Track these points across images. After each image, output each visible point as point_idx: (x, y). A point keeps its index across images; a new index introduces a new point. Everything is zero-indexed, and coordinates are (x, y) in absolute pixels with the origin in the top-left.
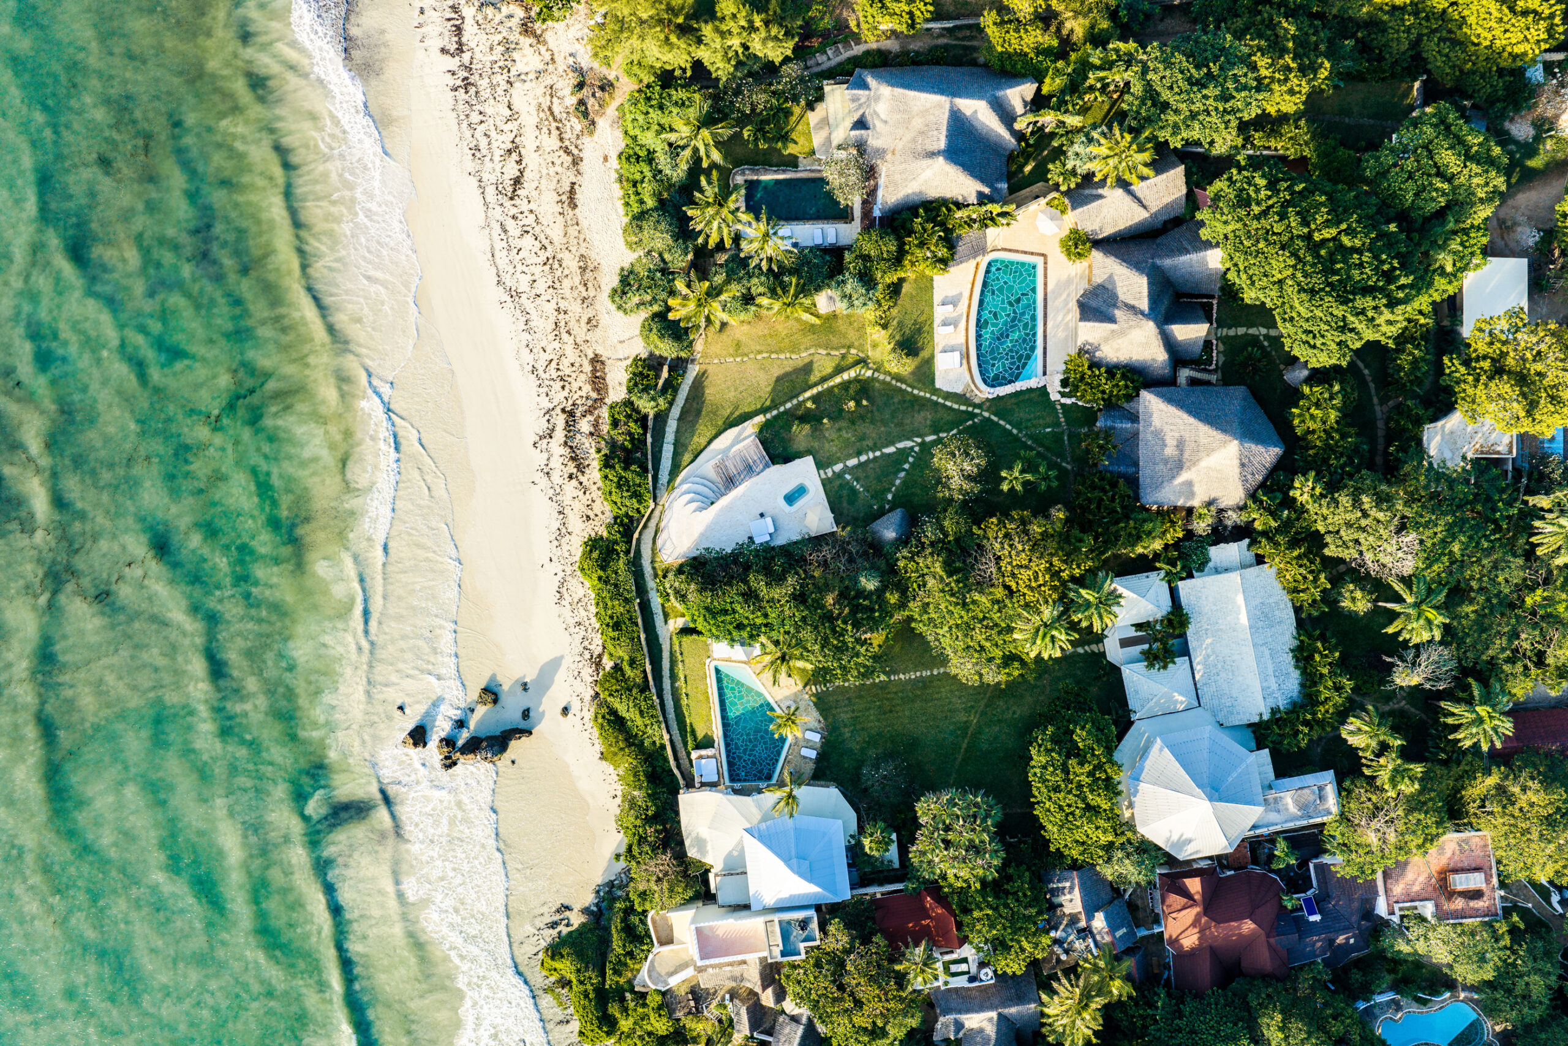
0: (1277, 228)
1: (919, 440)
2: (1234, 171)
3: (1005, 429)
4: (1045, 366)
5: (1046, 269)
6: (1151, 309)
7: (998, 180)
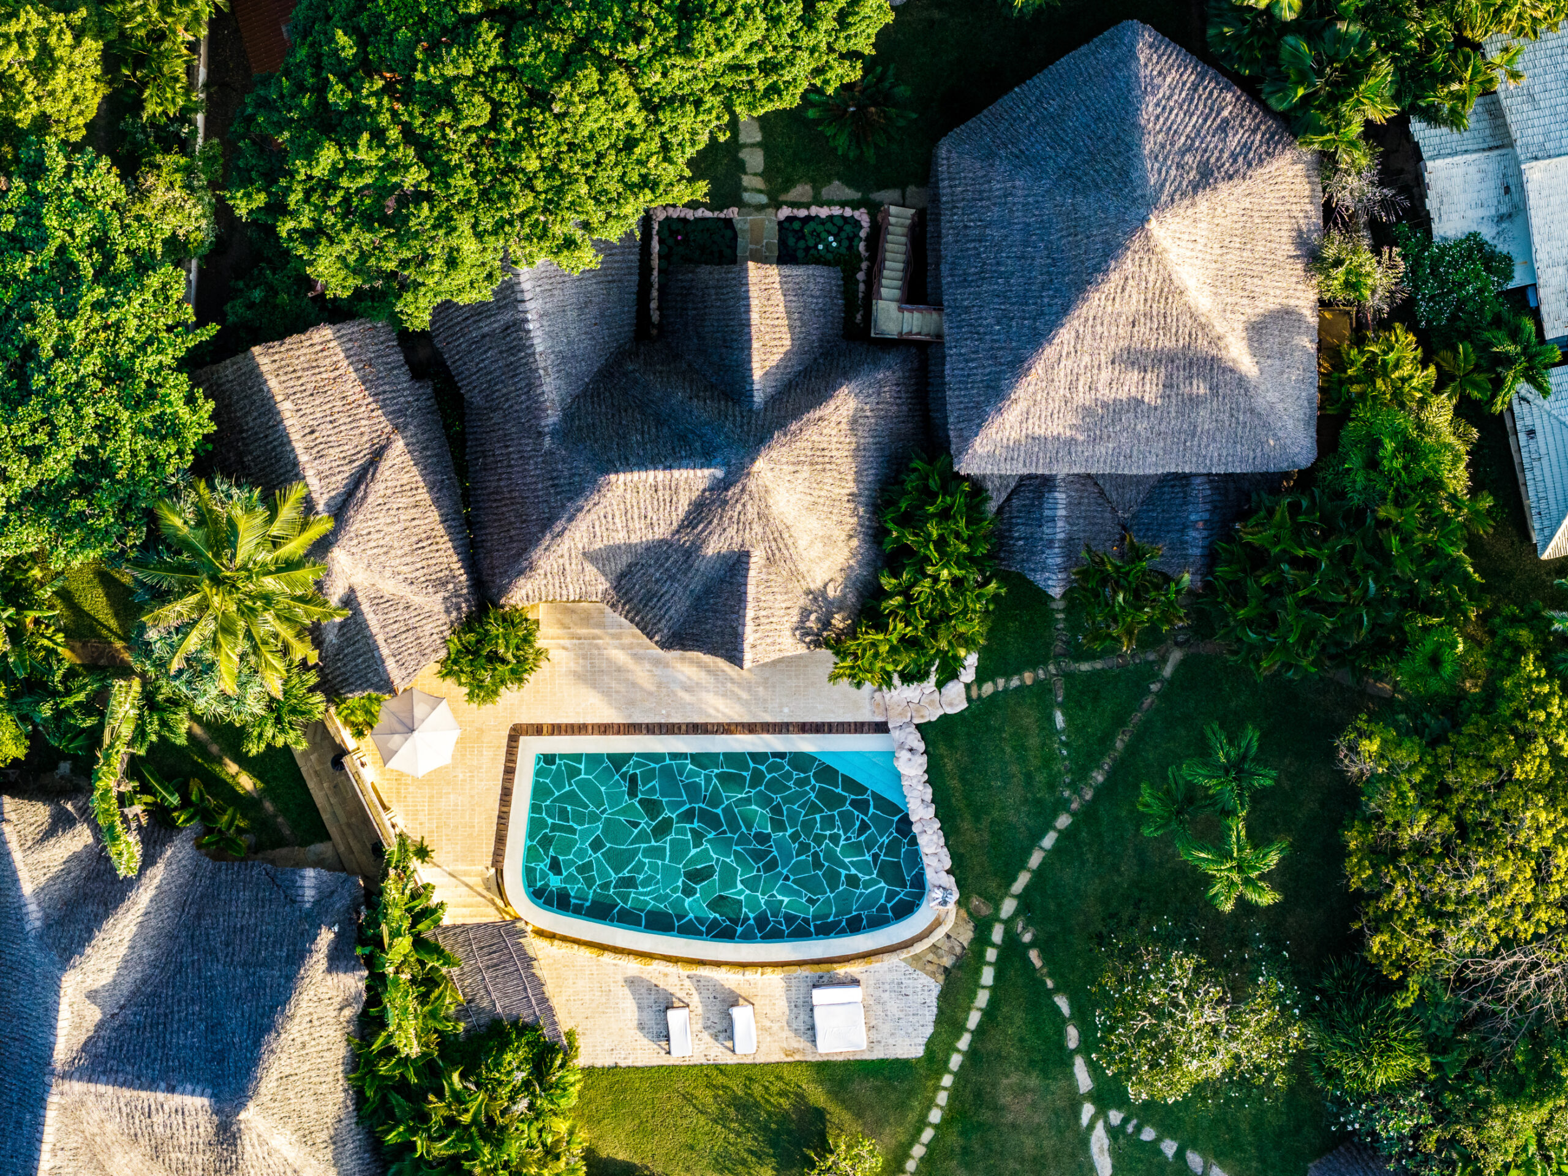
0: (478, 112)
1: (1088, 1110)
2: (285, 227)
3: (1057, 850)
4: (859, 728)
5: (557, 729)
6: (706, 458)
7: (293, 899)
